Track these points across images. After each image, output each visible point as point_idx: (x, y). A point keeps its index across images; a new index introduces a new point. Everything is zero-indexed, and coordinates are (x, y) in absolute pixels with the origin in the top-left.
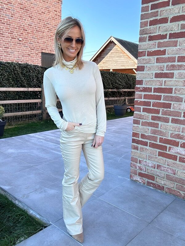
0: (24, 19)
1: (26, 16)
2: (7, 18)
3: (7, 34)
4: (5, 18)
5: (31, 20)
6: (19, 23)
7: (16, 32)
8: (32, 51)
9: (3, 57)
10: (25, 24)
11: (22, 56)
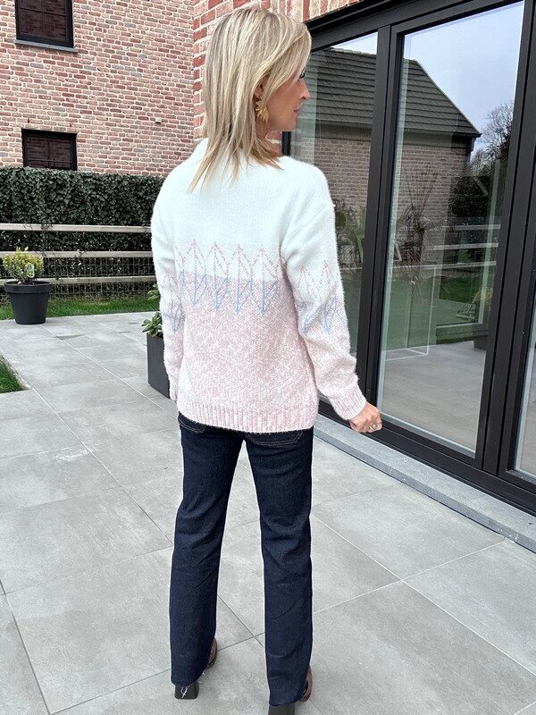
0: (167, 73)
1: (172, 66)
2: (130, 76)
3: (130, 109)
4: (126, 76)
5: (184, 75)
6: (156, 83)
7: (150, 105)
8: (186, 144)
9: (120, 160)
10: (170, 85)
11: (162, 157)
